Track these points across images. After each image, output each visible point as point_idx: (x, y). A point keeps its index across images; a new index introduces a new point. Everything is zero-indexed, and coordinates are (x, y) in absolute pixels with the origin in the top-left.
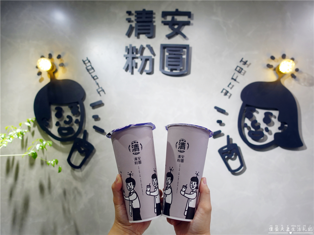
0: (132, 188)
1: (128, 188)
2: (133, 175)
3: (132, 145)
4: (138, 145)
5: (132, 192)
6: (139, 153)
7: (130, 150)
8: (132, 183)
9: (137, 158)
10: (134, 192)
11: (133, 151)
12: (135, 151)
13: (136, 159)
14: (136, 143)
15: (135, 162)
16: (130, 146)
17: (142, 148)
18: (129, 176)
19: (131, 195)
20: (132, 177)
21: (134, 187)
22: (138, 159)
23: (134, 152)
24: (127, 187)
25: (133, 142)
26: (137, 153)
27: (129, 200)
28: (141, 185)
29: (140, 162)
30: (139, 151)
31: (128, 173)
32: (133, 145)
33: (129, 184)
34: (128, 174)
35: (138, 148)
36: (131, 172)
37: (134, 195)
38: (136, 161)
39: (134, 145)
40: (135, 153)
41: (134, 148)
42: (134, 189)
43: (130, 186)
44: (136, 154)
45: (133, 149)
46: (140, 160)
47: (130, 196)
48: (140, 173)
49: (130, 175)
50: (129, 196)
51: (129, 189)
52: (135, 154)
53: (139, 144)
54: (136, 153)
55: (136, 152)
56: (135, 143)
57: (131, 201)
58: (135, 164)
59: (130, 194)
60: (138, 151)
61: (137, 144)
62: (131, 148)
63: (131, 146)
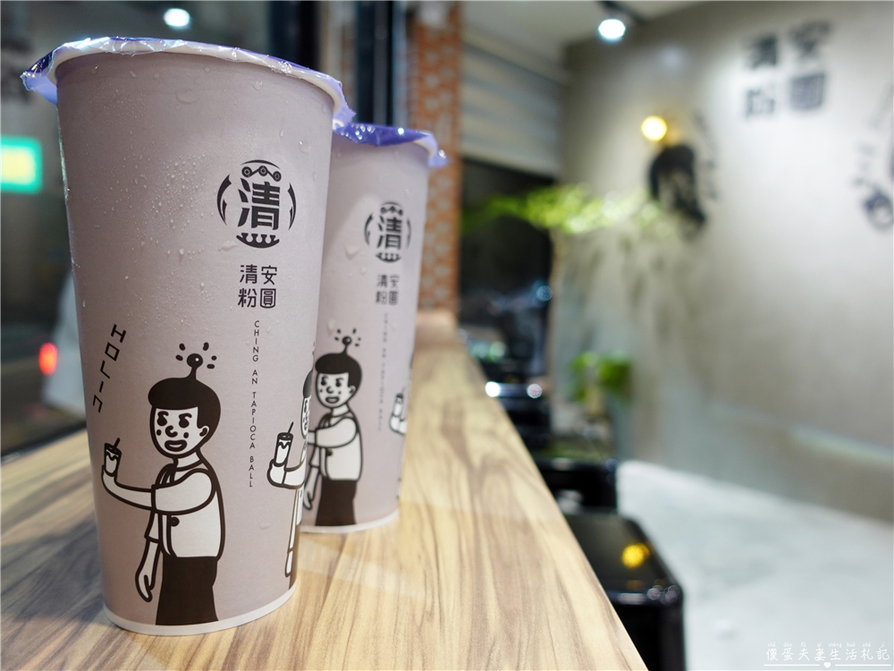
0: (192, 442)
1: (163, 439)
2: (211, 366)
3: (245, 184)
4: (277, 189)
5: (182, 463)
6: (274, 242)
7: (222, 207)
8: (194, 411)
9: (259, 272)
10: (202, 466)
11: (242, 222)
12: (255, 224)
13: (251, 273)
14: (269, 179)
15: (243, 291)
16: (226, 183)
17: (293, 213)
18: (183, 371)
19: (174, 483)
20: (203, 375)
21: (207, 436)
22: (261, 279)
23: (247, 227)
24: (154, 434)
25: (254, 167)
26: (264, 237)
27: (153, 509)
28: (253, 429)
29: (269, 299)
30: (276, 227)
31: (182, 347)
32: (251, 180)
33: (173, 417)
34: (179, 358)
35: (276, 212)
36: (206, 347)
37: (200, 483)
38: (250, 285)
39: (255, 186)
40: (255, 236)
41: (250, 205)
42: (202, 449)
43: (177, 428)
44: (254, 244)
45: (245, 211)
46: (269, 286)
47: (165, 485)
48: (256, 359)
49: (194, 361)
50: (157, 486)
51: (167, 444)
52: (250, 239)
53: (283, 185)
54: (259, 240)
55: (260, 230)
56: (263, 171)
57: (169, 514)
58: (242, 301)
59: (167, 477)
60: (268, 231)
61: (273, 183)
62: (231, 195)
63: (236, 185)
